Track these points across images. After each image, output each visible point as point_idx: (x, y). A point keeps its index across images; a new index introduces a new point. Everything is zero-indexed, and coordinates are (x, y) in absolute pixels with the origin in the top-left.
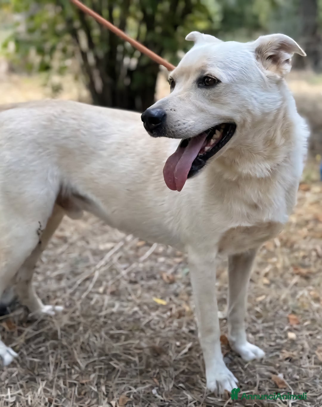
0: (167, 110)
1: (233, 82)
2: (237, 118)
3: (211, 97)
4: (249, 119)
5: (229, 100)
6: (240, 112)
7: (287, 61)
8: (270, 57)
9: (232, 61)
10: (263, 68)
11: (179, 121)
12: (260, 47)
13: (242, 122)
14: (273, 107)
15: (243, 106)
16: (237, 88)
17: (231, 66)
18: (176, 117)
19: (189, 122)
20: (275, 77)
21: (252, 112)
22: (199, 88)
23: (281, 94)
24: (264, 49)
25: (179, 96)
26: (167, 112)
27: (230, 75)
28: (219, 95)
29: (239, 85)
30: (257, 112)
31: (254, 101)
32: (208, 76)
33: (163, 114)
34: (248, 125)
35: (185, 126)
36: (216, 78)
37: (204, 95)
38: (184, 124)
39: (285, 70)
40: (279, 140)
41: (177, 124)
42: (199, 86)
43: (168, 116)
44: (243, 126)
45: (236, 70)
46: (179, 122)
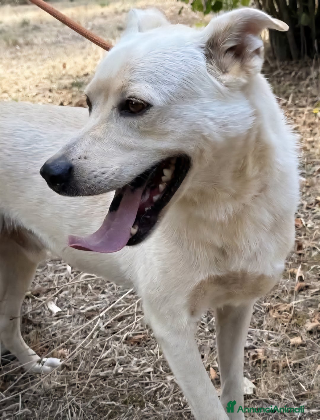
0: (73, 160)
1: (170, 103)
2: (189, 148)
3: (142, 128)
4: (208, 149)
5: (170, 128)
6: (192, 140)
7: (257, 51)
8: (231, 49)
9: (168, 69)
10: (218, 73)
11: (94, 171)
12: (214, 36)
13: (198, 152)
14: (241, 128)
15: (194, 132)
16: (178, 110)
17: (165, 78)
18: (88, 167)
19: (110, 169)
20: (238, 82)
21: (209, 138)
22: (121, 117)
23: (252, 105)
24: (220, 38)
25: (92, 133)
26: (74, 163)
27: (165, 94)
28: (153, 124)
29: (180, 106)
30: (218, 138)
31: (211, 123)
32: (132, 99)
33: (68, 168)
34: (208, 155)
35: (105, 176)
36: (143, 101)
37: (130, 127)
38: (103, 174)
39: (253, 67)
40: (252, 171)
41: (92, 175)
42: (121, 115)
43: (75, 169)
44: (201, 157)
45: (174, 84)
46: (95, 173)
